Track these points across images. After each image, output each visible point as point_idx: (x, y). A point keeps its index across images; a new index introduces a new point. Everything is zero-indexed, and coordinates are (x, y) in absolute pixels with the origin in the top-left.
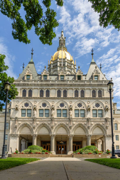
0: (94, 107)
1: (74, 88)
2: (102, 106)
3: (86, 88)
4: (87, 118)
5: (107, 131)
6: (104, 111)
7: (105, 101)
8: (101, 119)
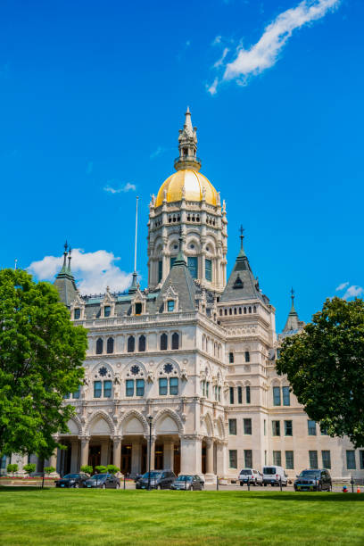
0: (161, 373)
1: (125, 333)
2: (176, 370)
3: (147, 331)
4: (147, 398)
5: (184, 426)
6: (180, 381)
7: (182, 358)
8: (173, 399)
